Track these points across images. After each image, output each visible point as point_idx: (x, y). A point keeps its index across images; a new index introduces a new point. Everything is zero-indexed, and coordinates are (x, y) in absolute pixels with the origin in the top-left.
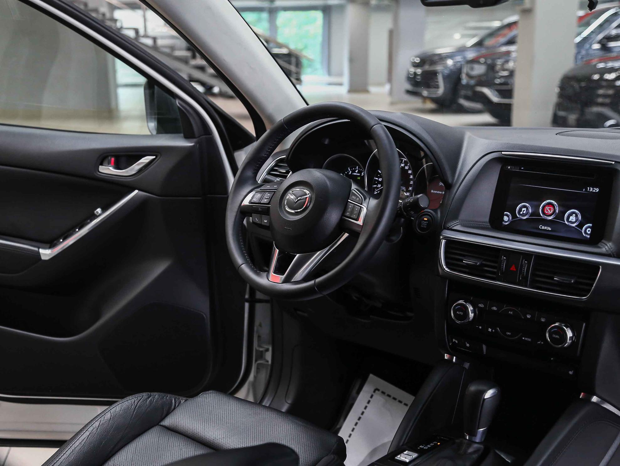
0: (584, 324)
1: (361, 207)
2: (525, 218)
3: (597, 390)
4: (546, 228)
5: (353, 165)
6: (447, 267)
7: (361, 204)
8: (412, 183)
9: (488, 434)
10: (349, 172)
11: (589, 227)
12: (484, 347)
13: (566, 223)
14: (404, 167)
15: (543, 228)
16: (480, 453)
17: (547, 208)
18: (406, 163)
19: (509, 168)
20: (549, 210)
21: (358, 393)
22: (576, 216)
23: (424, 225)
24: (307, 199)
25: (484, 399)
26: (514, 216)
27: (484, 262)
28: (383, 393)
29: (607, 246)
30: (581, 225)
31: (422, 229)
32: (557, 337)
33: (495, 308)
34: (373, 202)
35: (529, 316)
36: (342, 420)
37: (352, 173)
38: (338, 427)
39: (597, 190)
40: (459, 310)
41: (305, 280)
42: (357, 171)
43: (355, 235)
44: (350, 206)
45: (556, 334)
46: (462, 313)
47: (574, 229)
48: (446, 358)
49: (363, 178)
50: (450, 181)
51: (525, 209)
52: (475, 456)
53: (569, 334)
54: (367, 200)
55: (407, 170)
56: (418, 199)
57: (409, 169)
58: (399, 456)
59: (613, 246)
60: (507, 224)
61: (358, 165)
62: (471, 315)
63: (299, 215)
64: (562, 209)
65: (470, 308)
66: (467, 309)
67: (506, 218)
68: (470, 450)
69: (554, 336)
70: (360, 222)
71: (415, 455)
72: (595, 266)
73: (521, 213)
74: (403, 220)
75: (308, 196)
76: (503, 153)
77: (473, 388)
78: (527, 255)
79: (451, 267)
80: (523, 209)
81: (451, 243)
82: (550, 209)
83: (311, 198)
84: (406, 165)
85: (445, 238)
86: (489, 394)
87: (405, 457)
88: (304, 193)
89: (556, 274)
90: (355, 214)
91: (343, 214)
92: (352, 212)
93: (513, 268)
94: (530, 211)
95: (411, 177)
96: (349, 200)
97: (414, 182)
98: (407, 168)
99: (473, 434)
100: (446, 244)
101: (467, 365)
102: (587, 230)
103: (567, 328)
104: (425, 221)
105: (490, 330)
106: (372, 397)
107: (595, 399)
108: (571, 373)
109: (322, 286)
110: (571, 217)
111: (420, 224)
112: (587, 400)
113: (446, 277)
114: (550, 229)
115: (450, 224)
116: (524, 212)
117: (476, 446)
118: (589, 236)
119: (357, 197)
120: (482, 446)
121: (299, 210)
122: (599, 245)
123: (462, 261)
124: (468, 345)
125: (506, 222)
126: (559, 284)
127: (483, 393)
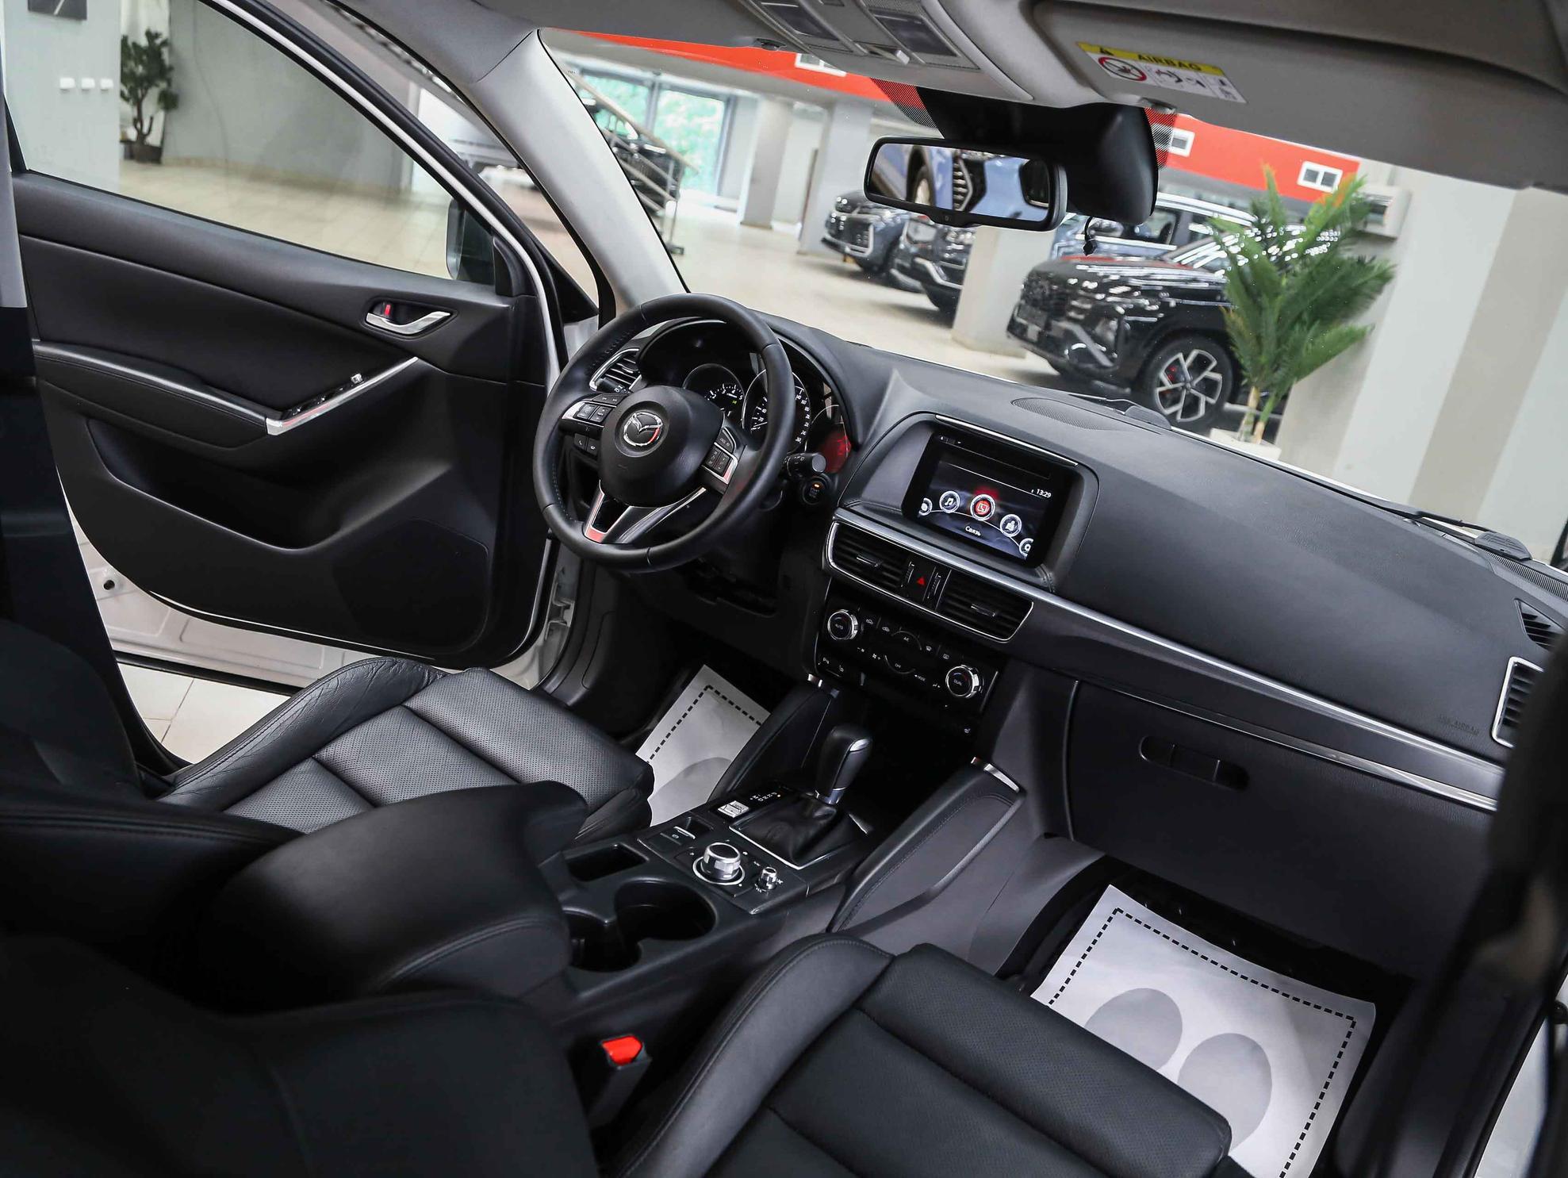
0: (997, 672)
1: (730, 457)
2: (949, 512)
3: (995, 758)
4: (974, 531)
5: (730, 382)
6: (834, 561)
7: (732, 453)
8: (807, 425)
9: (845, 796)
10: (723, 390)
11: (1029, 542)
12: (863, 677)
13: (1001, 530)
14: (801, 400)
15: (971, 530)
16: (830, 818)
17: (981, 504)
18: (803, 396)
19: (942, 438)
20: (982, 508)
21: (683, 687)
22: (1016, 523)
23: (813, 494)
24: (657, 431)
25: (849, 752)
26: (936, 506)
27: (885, 565)
28: (718, 693)
29: (1046, 576)
30: (1019, 538)
31: (809, 498)
32: (960, 683)
33: (886, 629)
34: (749, 454)
35: (928, 649)
36: (655, 720)
37: (726, 393)
38: (649, 728)
39: (1049, 495)
40: (839, 622)
41: (635, 544)
42: (733, 392)
43: (714, 495)
44: (716, 453)
45: (959, 680)
46: (842, 628)
47: (1009, 541)
48: (809, 679)
49: (740, 403)
50: (860, 440)
51: (952, 500)
52: (822, 822)
53: (975, 681)
54: (741, 449)
55: (804, 406)
56: (812, 458)
57: (807, 405)
58: (723, 807)
59: (1053, 578)
60: (924, 514)
61: (736, 383)
62: (854, 632)
63: (639, 451)
64: (999, 511)
65: (855, 623)
66: (850, 622)
67: (924, 507)
68: (818, 814)
69: (956, 681)
70: (726, 479)
71: (745, 809)
72: (1024, 602)
73: (946, 504)
74: (785, 481)
75: (658, 426)
76: (937, 416)
77: (837, 734)
78: (943, 568)
79: (840, 562)
80: (950, 499)
81: (845, 529)
82: (984, 508)
83: (662, 429)
84: (803, 398)
85: (839, 521)
86: (857, 745)
87: (732, 809)
88: (653, 422)
89: (974, 600)
90: (721, 466)
91: (704, 462)
92: (717, 461)
93: (921, 581)
94: (958, 505)
95: (808, 417)
96: (715, 444)
97: (810, 425)
98: (803, 402)
99: (826, 793)
100: (839, 528)
101: (835, 693)
102: (1025, 547)
103: (974, 674)
104: (816, 488)
105: (874, 656)
106: (700, 696)
107: (989, 767)
108: (966, 731)
109: (657, 559)
110: (1009, 524)
111: (808, 491)
112: (979, 768)
113: (830, 572)
114: (979, 534)
115: (850, 503)
116: (950, 504)
117: (828, 808)
118: (1026, 555)
119: (727, 441)
120: (835, 811)
121: (641, 445)
122: (1038, 570)
123: (855, 556)
124: (842, 670)
125: (924, 512)
126: (975, 615)
127: (850, 742)
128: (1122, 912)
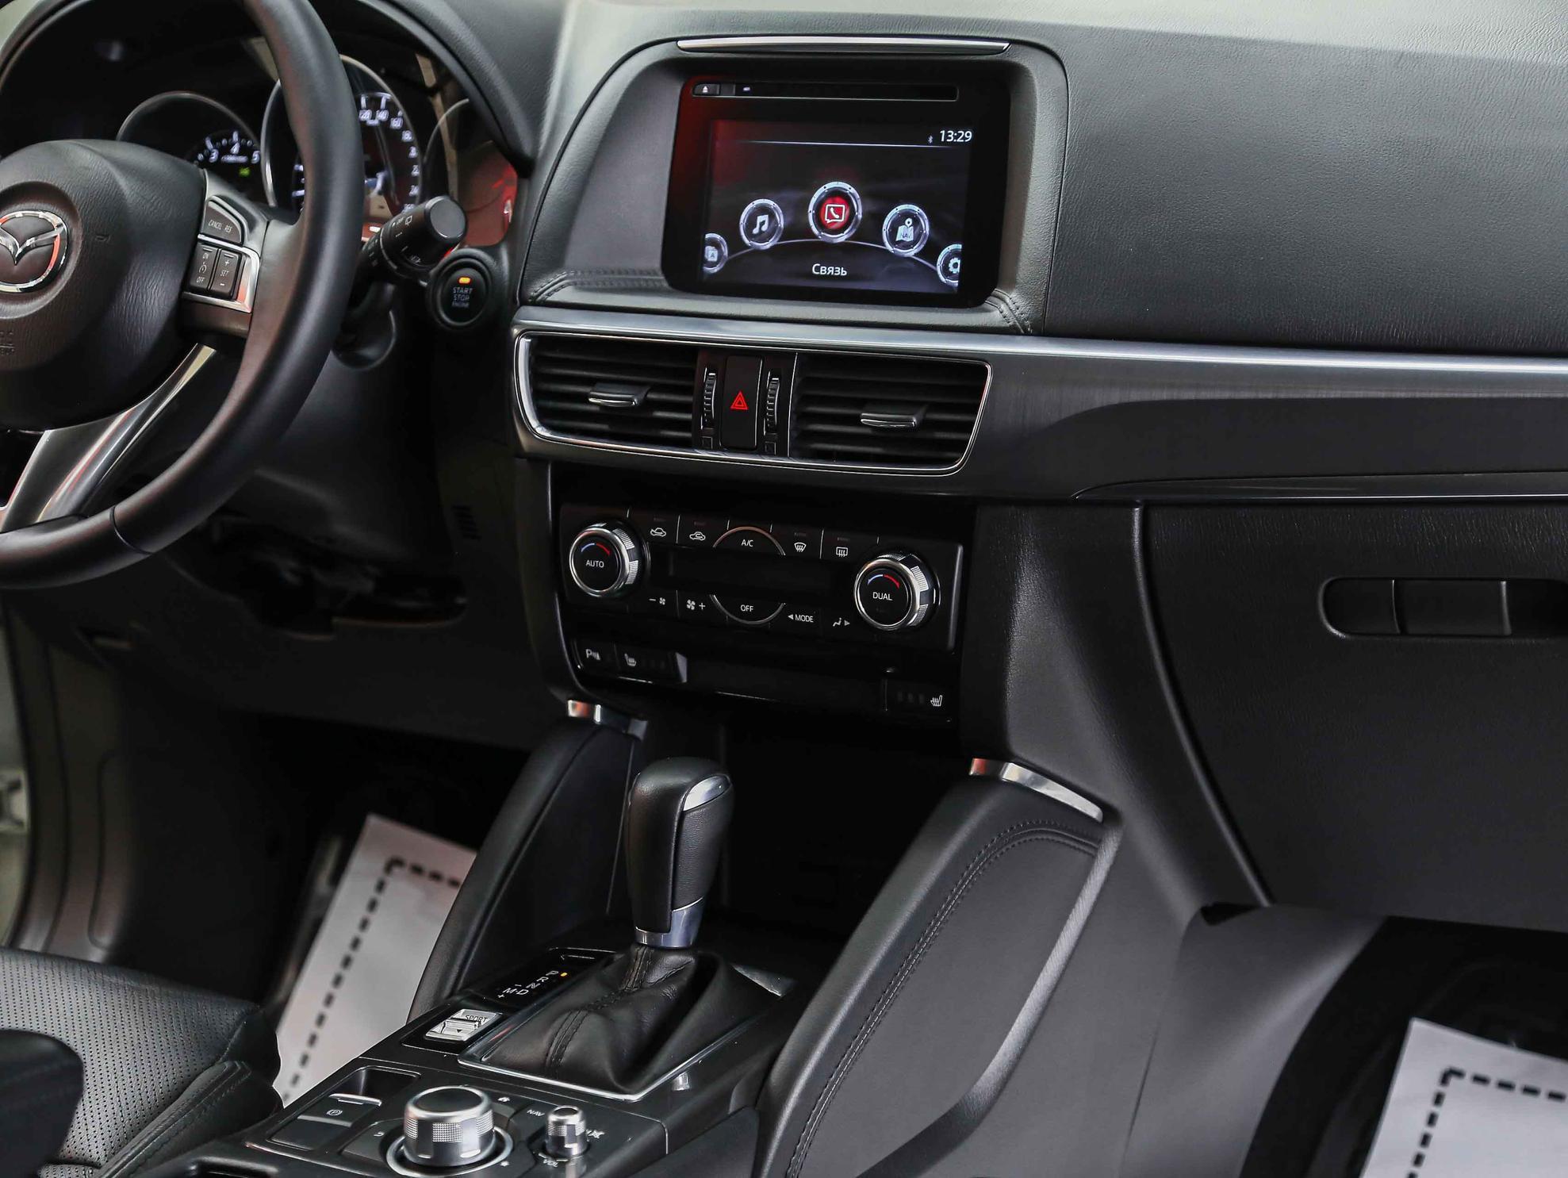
0: (960, 550)
1: (240, 254)
2: (767, 245)
3: (1016, 746)
4: (831, 270)
5: (221, 129)
6: (542, 424)
7: (241, 245)
8: (416, 172)
9: (708, 921)
10: (210, 153)
11: (955, 254)
12: (681, 662)
13: (889, 247)
14: (388, 122)
15: (823, 271)
16: (685, 979)
17: (830, 207)
18: (391, 109)
19: (705, 90)
20: (835, 215)
21: (336, 879)
22: (916, 222)
23: (462, 301)
24: (57, 241)
25: (683, 814)
26: (735, 242)
27: (652, 396)
28: (417, 870)
29: (1008, 305)
30: (931, 251)
31: (453, 313)
32: (886, 597)
33: (699, 536)
34: (279, 234)
35: (800, 548)
36: (289, 975)
37: (220, 156)
39: (968, 135)
40: (593, 554)
41: (81, 512)
42: (235, 149)
43: (231, 347)
44: (207, 255)
45: (881, 591)
46: (601, 564)
47: (912, 265)
48: (572, 713)
49: (257, 169)
50: (527, 149)
51: (765, 218)
52: (669, 991)
53: (919, 582)
54: (260, 228)
55: (399, 132)
56: (427, 215)
57: (404, 128)
58: (438, 1028)
59: (1020, 302)
60: (715, 270)
61: (236, 127)
62: (631, 567)
63: (32, 298)
64: (873, 207)
65: (626, 545)
66: (613, 547)
67: (711, 254)
68: (657, 976)
69: (876, 595)
70: (243, 304)
71: (488, 1017)
72: (970, 370)
73: (756, 231)
74: (390, 288)
75: (57, 232)
76: (681, 44)
77: (648, 785)
78: (776, 357)
79: (556, 422)
80: (760, 219)
81: (546, 344)
82: (838, 211)
83: (68, 239)
84: (393, 114)
85: (526, 332)
86: (699, 795)
87: (457, 1028)
88: (41, 226)
89: (862, 404)
90: (224, 279)
91: (185, 285)
92: (213, 274)
93: (739, 404)
94: (782, 224)
95: (414, 152)
96: (200, 237)
97: (423, 170)
98: (396, 124)
99: (661, 925)
100: (533, 350)
101: (639, 728)
102: (949, 263)
103: (910, 567)
104: (464, 286)
105: (691, 605)
106: (381, 887)
107: (1012, 772)
108: (936, 702)
109: (138, 527)
110: (901, 229)
111: (448, 298)
112: (991, 779)
113: (542, 453)
114: (844, 273)
115: (538, 288)
116: (765, 228)
117: (673, 959)
118: (956, 283)
119: (226, 222)
120: (691, 959)
121: (32, 284)
122: (986, 305)
123: (584, 398)
124: (632, 662)
125: (713, 265)
126: (880, 436)
127: (678, 793)
128: (1459, 1074)
